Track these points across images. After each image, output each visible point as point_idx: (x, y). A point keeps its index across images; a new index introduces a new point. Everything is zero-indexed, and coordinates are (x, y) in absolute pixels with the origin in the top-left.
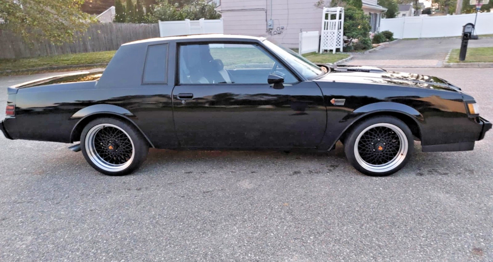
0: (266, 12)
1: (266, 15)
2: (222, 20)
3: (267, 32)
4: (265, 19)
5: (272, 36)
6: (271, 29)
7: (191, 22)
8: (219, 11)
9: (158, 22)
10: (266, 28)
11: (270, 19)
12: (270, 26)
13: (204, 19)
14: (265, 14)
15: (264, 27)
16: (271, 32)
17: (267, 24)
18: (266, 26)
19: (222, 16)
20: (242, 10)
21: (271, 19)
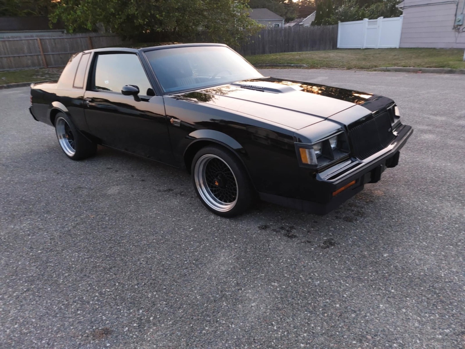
0: (457, 5)
1: (457, 9)
2: (402, 17)
3: (453, 29)
4: (455, 13)
5: (460, 34)
6: (460, 25)
7: (368, 22)
8: (401, 8)
9: (337, 24)
10: (453, 25)
11: (460, 13)
12: (459, 21)
13: (382, 17)
14: (456, 7)
15: (452, 24)
16: (459, 29)
17: (455, 20)
18: (453, 21)
19: (403, 13)
20: (427, 5)
21: (462, 14)
